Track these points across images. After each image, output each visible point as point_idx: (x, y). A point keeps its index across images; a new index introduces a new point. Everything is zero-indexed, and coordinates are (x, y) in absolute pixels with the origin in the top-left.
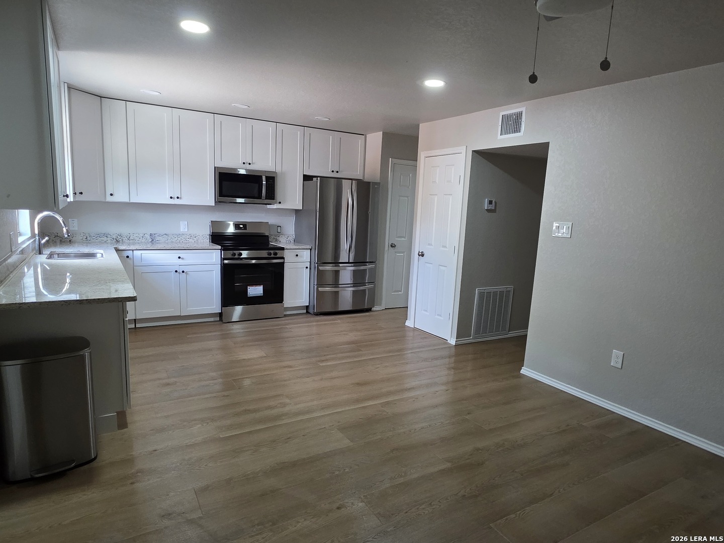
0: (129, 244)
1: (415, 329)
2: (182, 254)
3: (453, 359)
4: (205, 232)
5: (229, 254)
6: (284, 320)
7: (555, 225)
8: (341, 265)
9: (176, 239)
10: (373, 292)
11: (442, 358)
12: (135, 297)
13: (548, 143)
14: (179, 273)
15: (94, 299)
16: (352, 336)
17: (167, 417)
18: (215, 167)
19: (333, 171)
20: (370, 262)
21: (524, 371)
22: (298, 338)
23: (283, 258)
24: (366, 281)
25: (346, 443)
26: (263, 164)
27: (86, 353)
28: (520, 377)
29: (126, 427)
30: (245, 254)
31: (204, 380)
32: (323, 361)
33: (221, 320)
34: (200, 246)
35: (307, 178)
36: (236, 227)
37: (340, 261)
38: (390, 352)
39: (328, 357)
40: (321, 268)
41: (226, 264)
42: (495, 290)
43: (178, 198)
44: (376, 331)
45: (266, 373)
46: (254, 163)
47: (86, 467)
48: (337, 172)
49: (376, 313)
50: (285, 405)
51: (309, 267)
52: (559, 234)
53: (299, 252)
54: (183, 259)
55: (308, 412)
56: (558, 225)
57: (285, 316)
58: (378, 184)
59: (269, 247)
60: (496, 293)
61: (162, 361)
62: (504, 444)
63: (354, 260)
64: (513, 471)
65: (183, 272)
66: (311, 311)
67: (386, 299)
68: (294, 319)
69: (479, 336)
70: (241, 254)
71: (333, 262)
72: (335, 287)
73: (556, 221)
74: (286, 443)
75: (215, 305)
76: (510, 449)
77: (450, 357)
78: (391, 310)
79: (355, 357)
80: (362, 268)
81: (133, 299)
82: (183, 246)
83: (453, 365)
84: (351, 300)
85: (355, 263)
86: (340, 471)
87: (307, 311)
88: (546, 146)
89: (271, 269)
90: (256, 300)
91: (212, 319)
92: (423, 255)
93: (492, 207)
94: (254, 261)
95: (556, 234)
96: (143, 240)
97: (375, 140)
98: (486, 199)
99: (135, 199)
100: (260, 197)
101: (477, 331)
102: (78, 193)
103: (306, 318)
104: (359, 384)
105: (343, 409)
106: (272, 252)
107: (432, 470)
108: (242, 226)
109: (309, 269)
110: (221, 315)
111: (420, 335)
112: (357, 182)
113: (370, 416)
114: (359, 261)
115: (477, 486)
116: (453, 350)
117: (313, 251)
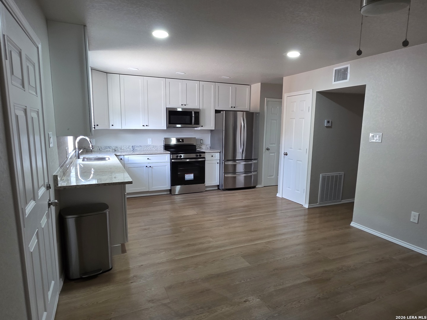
0: (121, 152)
1: (283, 199)
2: (149, 156)
3: (307, 217)
4: (162, 144)
5: (175, 156)
6: (206, 193)
7: (371, 135)
8: (237, 161)
9: (146, 148)
10: (256, 177)
11: (301, 216)
12: (132, 181)
13: (366, 85)
14: (148, 167)
15: (112, 183)
16: (245, 203)
17: (147, 247)
18: (166, 108)
19: (232, 107)
20: (255, 159)
21: (353, 224)
22: (214, 204)
23: (204, 158)
24: (252, 170)
25: (246, 264)
26: (192, 105)
27: (107, 212)
28: (350, 228)
29: (126, 252)
30: (183, 156)
31: (165, 227)
32: (230, 217)
33: (171, 193)
34: (159, 152)
35: (217, 112)
36: (178, 141)
37: (237, 159)
38: (268, 212)
39: (233, 214)
40: (226, 163)
41: (173, 162)
42: (332, 175)
43: (147, 126)
44: (259, 200)
45: (198, 224)
46: (188, 105)
47: (107, 273)
48: (234, 107)
49: (259, 189)
50: (210, 242)
51: (219, 163)
52: (374, 141)
53: (214, 154)
54: (150, 159)
55: (223, 246)
56: (373, 135)
57: (206, 191)
58: (259, 113)
59: (196, 152)
60: (332, 177)
61: (141, 216)
62: (342, 268)
63: (245, 158)
64: (349, 285)
65: (150, 167)
66: (220, 188)
67: (264, 180)
68: (212, 193)
69: (323, 203)
70: (181, 156)
71: (232, 159)
72: (234, 174)
73: (372, 132)
74: (212, 263)
75: (167, 186)
76: (346, 271)
77: (305, 215)
78: (267, 187)
79: (248, 215)
80: (250, 162)
81: (130, 183)
82: (149, 152)
83: (306, 220)
84: (244, 182)
85: (246, 160)
86: (245, 280)
87: (218, 188)
88: (364, 87)
89: (197, 164)
90: (190, 182)
91: (166, 193)
92: (287, 155)
93: (329, 125)
94: (188, 160)
95: (372, 140)
96: (129, 150)
97: (256, 88)
98: (326, 120)
99: (124, 128)
100: (191, 123)
101: (322, 200)
102: (96, 125)
103: (217, 192)
104: (251, 231)
105: (243, 245)
106: (198, 154)
107: (299, 282)
108: (181, 140)
109: (219, 164)
110: (170, 190)
111: (286, 202)
112: (246, 113)
113: (259, 249)
114: (248, 159)
115: (327, 293)
116: (307, 211)
117: (221, 153)
